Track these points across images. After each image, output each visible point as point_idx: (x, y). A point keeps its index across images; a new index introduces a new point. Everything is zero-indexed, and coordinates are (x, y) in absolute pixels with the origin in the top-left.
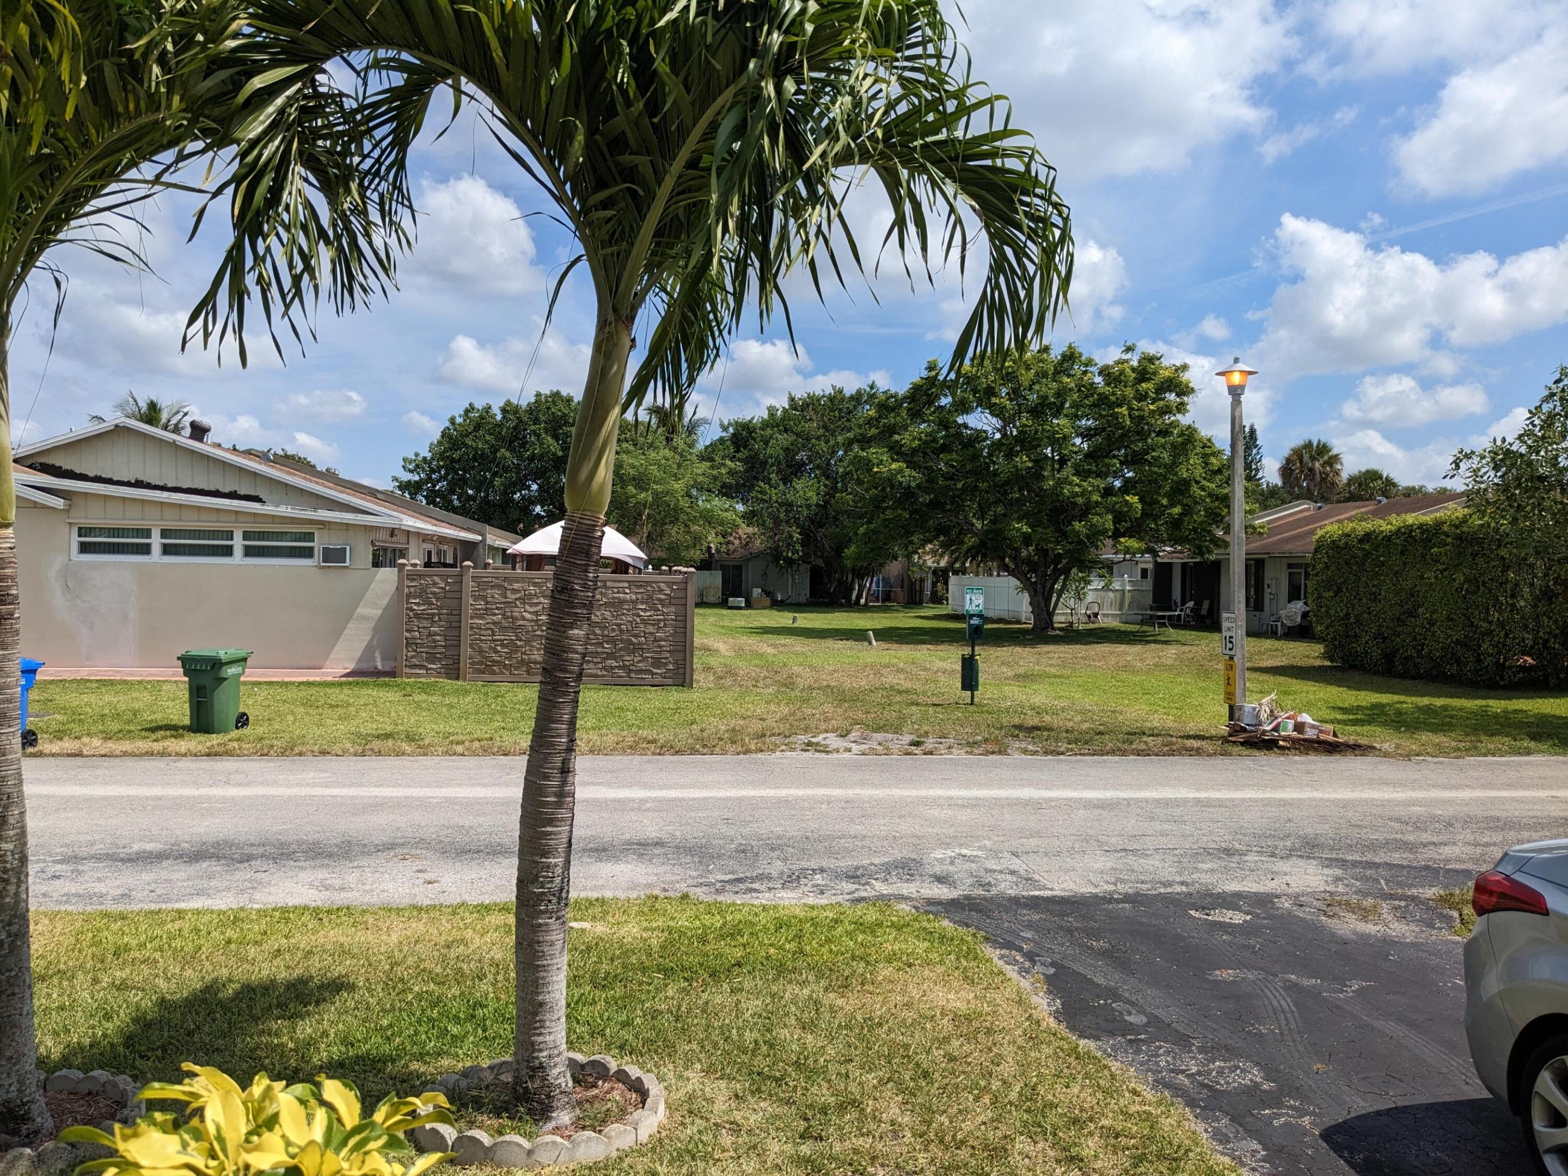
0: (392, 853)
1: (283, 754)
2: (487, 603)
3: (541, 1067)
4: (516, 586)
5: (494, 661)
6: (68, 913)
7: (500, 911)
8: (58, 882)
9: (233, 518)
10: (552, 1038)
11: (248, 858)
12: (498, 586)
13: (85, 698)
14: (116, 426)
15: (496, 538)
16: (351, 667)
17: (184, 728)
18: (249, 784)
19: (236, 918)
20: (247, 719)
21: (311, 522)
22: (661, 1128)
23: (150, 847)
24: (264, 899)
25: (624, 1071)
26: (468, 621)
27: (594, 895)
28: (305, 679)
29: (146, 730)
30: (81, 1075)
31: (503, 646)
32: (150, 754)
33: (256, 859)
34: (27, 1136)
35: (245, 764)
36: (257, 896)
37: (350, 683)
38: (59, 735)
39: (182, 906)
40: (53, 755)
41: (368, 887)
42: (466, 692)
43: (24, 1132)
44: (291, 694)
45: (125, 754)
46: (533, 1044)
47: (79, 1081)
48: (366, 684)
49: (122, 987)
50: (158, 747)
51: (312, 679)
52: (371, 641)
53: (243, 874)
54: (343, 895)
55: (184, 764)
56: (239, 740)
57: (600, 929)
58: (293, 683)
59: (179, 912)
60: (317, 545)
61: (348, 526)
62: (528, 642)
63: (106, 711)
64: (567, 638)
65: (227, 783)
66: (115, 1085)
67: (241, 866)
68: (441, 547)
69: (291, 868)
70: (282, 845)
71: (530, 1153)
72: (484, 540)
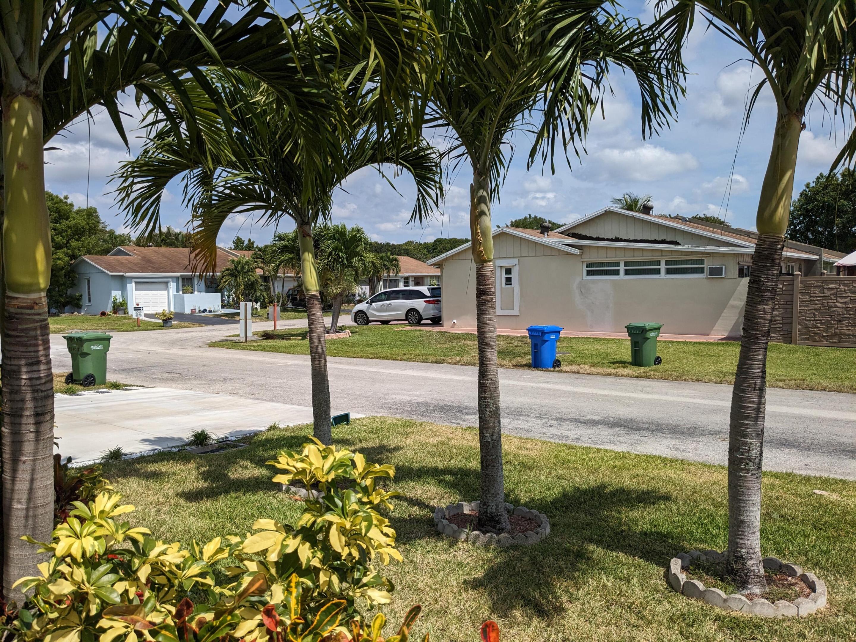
0: (718, 437)
1: (676, 380)
2: (811, 297)
3: (742, 557)
4: (831, 286)
5: (815, 333)
6: (550, 442)
7: (772, 476)
8: (551, 428)
9: (660, 254)
10: (749, 542)
11: (639, 429)
12: (819, 287)
13: (586, 346)
14: (606, 211)
15: (828, 256)
16: (726, 335)
17: (628, 363)
18: (651, 393)
19: (623, 456)
20: (661, 360)
21: (703, 253)
22: (818, 612)
23: (595, 418)
24: (641, 450)
25: (806, 575)
26: (798, 309)
27: (839, 477)
28: (698, 341)
29: (611, 363)
30: (528, 510)
31: (822, 324)
32: (610, 375)
33: (643, 430)
34: (499, 530)
35: (654, 383)
36: (639, 448)
37: (723, 344)
38: (571, 363)
39: (601, 447)
40: (566, 372)
41: (698, 452)
42: (796, 351)
43: (498, 528)
44: (686, 348)
45: (598, 374)
46: (737, 543)
47: (527, 513)
48: (732, 344)
49: (560, 477)
50: (614, 371)
51: (701, 341)
52: (738, 319)
53: (635, 436)
54: (684, 454)
55: (624, 381)
56: (654, 371)
57: (834, 497)
58: (691, 342)
59: (598, 449)
60: (706, 266)
61: (724, 255)
62: (839, 322)
63: (594, 353)
64: (757, 310)
65: (642, 391)
66: (539, 517)
67: (635, 432)
68: (789, 264)
69: (660, 437)
70: (659, 425)
71: (725, 601)
72: (821, 258)
